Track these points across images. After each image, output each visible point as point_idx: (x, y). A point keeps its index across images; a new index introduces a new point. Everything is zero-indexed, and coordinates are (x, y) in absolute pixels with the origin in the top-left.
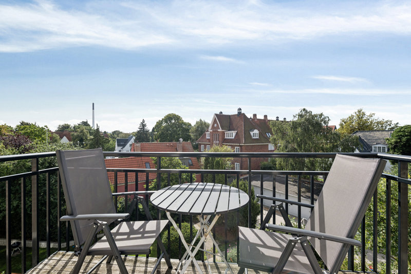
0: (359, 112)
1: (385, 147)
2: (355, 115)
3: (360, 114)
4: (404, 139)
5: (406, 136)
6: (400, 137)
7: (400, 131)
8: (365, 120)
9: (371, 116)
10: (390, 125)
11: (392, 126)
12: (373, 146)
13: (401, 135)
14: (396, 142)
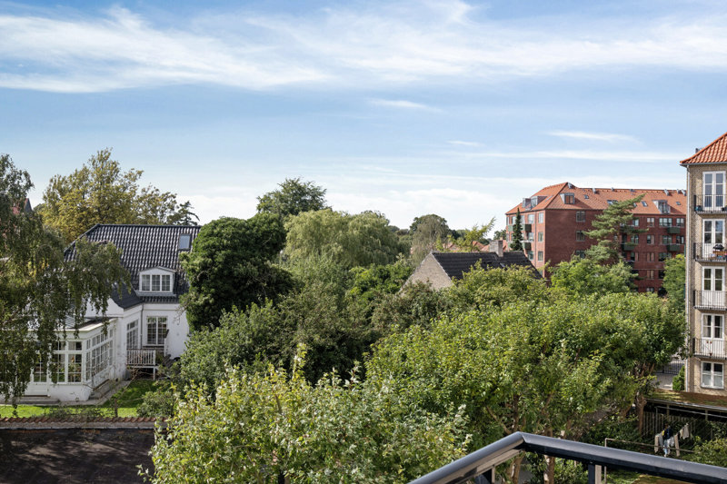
0: (103, 158)
1: (168, 277)
2: (90, 167)
3: (106, 168)
4: (220, 257)
5: (225, 248)
6: (211, 251)
7: (211, 235)
8: (118, 188)
9: (132, 177)
10: (172, 209)
11: (176, 211)
12: (141, 274)
13: (214, 246)
14: (204, 266)
